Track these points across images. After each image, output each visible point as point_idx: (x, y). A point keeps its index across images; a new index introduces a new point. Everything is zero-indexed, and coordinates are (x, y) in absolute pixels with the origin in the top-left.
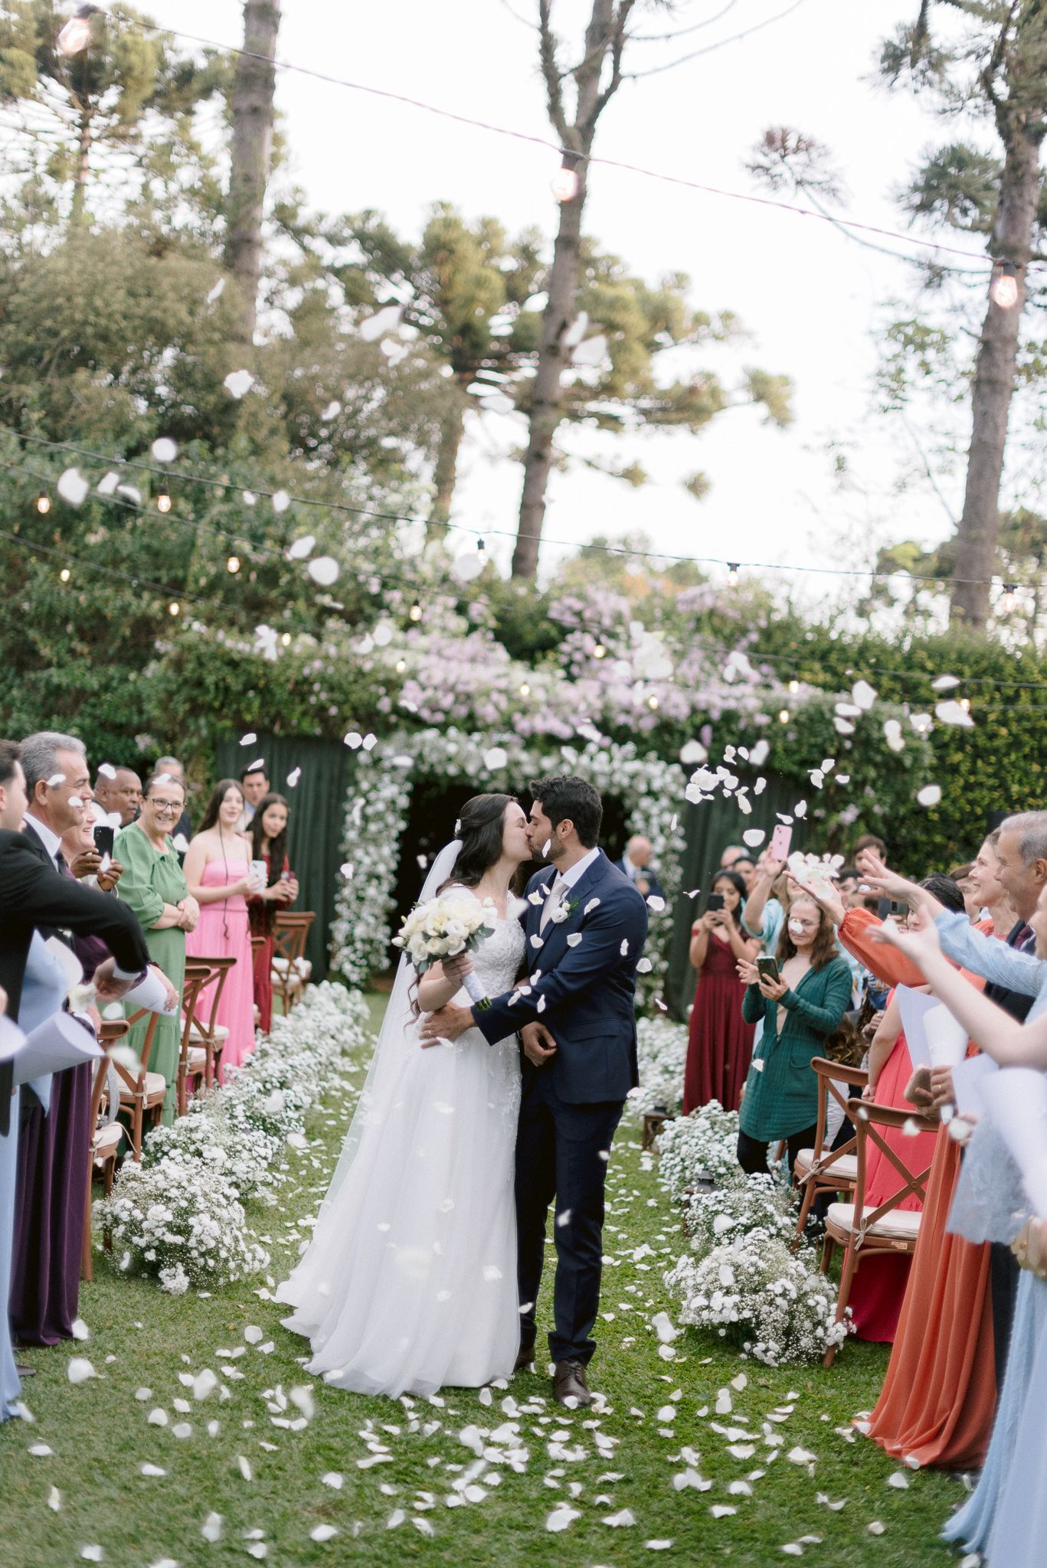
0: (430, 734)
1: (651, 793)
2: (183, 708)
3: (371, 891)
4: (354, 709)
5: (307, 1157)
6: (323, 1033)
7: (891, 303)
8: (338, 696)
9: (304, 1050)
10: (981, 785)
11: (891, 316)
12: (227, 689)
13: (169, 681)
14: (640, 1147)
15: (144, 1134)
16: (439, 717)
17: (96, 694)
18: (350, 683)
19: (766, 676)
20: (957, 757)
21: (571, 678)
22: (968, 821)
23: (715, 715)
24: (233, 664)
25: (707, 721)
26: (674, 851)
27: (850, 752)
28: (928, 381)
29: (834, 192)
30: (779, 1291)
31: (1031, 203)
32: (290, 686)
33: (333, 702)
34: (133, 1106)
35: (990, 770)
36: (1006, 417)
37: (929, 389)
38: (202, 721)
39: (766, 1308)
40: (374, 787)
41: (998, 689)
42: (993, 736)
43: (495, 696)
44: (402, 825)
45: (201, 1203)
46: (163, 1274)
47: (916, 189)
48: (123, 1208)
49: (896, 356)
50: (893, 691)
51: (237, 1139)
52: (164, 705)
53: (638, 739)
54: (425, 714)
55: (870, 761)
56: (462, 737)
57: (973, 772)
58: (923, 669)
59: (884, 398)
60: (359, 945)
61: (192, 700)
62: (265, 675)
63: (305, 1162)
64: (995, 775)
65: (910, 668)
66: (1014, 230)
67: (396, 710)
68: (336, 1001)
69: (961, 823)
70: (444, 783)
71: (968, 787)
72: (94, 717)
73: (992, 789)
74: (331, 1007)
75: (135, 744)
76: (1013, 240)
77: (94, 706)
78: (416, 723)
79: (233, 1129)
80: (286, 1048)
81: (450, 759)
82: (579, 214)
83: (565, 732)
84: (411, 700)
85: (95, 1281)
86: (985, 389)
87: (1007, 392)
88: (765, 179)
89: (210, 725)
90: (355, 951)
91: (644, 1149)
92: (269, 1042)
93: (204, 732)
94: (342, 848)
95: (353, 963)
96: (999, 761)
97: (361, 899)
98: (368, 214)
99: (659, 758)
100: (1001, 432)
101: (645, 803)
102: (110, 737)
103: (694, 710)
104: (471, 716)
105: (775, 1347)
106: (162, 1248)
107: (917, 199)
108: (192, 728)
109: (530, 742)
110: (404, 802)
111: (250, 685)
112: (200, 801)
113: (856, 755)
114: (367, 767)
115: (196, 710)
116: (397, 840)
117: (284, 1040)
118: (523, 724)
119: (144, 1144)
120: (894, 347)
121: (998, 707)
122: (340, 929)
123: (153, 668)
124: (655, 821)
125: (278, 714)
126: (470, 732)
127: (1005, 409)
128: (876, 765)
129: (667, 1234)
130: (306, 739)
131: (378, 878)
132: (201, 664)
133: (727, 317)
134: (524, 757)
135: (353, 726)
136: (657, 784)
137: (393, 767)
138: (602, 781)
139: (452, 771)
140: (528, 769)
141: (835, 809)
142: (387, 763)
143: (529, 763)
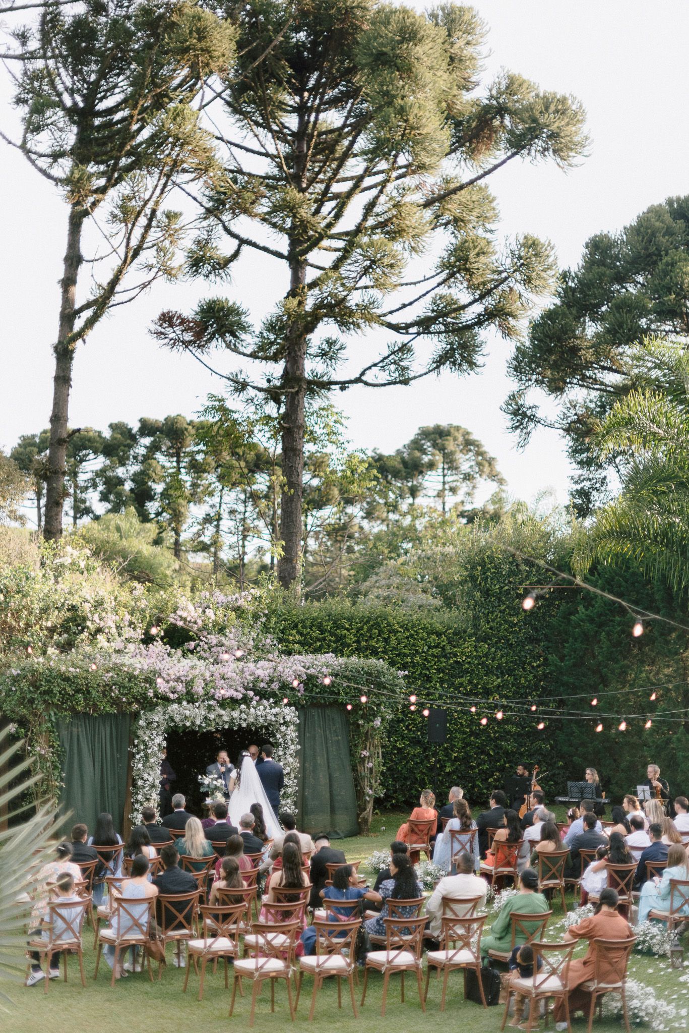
0: (174, 706)
1: (285, 723)
3: (152, 795)
4: (134, 697)
8: (124, 691)
16: (177, 696)
18: (128, 683)
23: (304, 677)
25: (302, 681)
26: (297, 752)
32: (100, 689)
33: (122, 694)
40: (150, 738)
53: (273, 695)
54: (171, 696)
56: (189, 705)
67: (156, 695)
70: (184, 731)
78: (167, 700)
81: (186, 718)
83: (238, 696)
84: (162, 686)
93: (54, 719)
94: (135, 774)
101: (283, 728)
104: (188, 693)
109: (223, 704)
110: (164, 744)
111: (77, 690)
114: (144, 727)
115: (47, 707)
118: (217, 695)
124: (288, 737)
126: (192, 702)
130: (110, 716)
132: (49, 682)
134: (223, 712)
135: (135, 706)
136: (288, 718)
137: (158, 726)
138: (261, 720)
139: (188, 724)
140: (226, 719)
141: (369, 721)
142: (155, 725)
143: (225, 715)
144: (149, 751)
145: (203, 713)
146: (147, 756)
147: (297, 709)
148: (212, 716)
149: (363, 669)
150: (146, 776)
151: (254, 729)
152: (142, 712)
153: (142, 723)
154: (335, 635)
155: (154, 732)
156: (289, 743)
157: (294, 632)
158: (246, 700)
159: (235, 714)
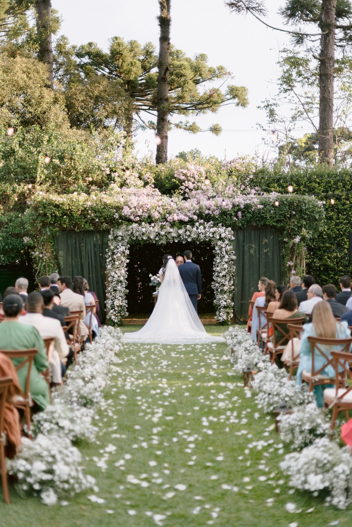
0: (135, 225)
1: (221, 239)
2: (39, 225)
3: (119, 288)
4: (105, 218)
5: (106, 410)
6: (107, 349)
7: (284, 51)
8: (98, 214)
9: (100, 359)
10: (341, 223)
11: (285, 55)
12: (56, 216)
13: (33, 215)
14: (243, 385)
15: (31, 416)
16: (138, 219)
17: (7, 224)
18: (102, 209)
19: (257, 191)
20: (332, 213)
21: (185, 199)
22: (338, 237)
23: (242, 206)
24: (57, 206)
25: (239, 210)
26: (232, 260)
27: (295, 215)
28: (301, 78)
29: (261, 11)
30: (340, 471)
31: (334, 7)
32: (79, 213)
33: (96, 216)
34: (25, 405)
35: (344, 217)
36: (332, 87)
37: (302, 81)
38: (47, 229)
39: (335, 480)
40: (116, 248)
41: (344, 187)
42: (344, 204)
43: (158, 208)
44: (128, 261)
45: (58, 457)
46: (43, 495)
47: (288, 9)
48: (21, 465)
49: (288, 71)
50: (305, 191)
51: (74, 415)
52: (32, 225)
53: (214, 219)
54: (132, 217)
55: (302, 218)
56: (147, 225)
57: (338, 219)
58: (315, 182)
59: (285, 86)
60: (116, 308)
61: (43, 221)
62: (69, 209)
63: (105, 413)
64: (346, 219)
65: (310, 182)
66: (329, 18)
67: (121, 217)
68: (110, 333)
69: (335, 238)
70: (142, 243)
71: (337, 224)
72: (7, 232)
73: (346, 224)
74: (109, 337)
75: (23, 241)
76: (328, 21)
77: (6, 228)
78: (130, 221)
79: (72, 410)
80: (92, 359)
81: (143, 234)
82: (168, 28)
83: (187, 219)
84: (126, 211)
85: (11, 502)
86: (324, 78)
87: (331, 78)
88: (235, 8)
89: (51, 230)
90: (115, 311)
91: (245, 386)
92: (85, 357)
93: (49, 233)
94: (106, 272)
95: (115, 315)
96: (348, 214)
97: (115, 291)
98: (90, 44)
99: (222, 226)
100: (331, 93)
101: (219, 243)
102: (14, 239)
103: (234, 206)
104: (150, 217)
105: (342, 499)
106: (42, 483)
107: (289, 12)
108: (44, 232)
109: (173, 224)
110: (127, 252)
111: (64, 214)
112: (50, 260)
113: (297, 216)
114: (112, 240)
115: (45, 225)
116: (126, 267)
117: (91, 356)
118: (170, 218)
119: (32, 421)
120: (287, 67)
121: (344, 193)
122: (109, 303)
123: (27, 211)
124: (224, 249)
125: (76, 223)
126: (150, 223)
127: (331, 84)
128: (305, 219)
129: (269, 431)
130: (88, 232)
131: (121, 282)
132: (45, 208)
133: (221, 68)
134: (171, 230)
135: (105, 225)
136: (223, 235)
137: (123, 239)
138: (202, 236)
139: (145, 238)
140: (174, 235)
141: (291, 238)
142: (120, 238)
143: (174, 232)
144: (115, 257)
145: (157, 230)
146: (114, 260)
147: (232, 229)
148: (163, 233)
149: (286, 200)
150: (113, 274)
151: (198, 243)
152: (112, 229)
153: (110, 237)
154: (308, 187)
155: (120, 244)
156: (225, 254)
157: (276, 185)
158: (192, 222)
159: (181, 232)
